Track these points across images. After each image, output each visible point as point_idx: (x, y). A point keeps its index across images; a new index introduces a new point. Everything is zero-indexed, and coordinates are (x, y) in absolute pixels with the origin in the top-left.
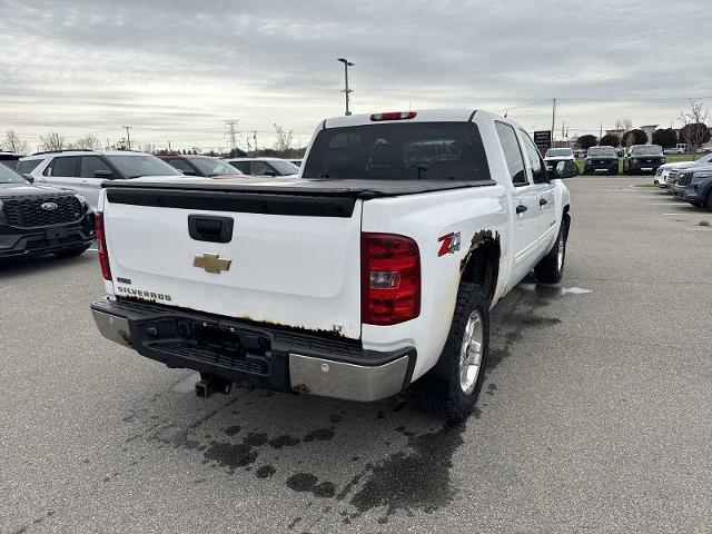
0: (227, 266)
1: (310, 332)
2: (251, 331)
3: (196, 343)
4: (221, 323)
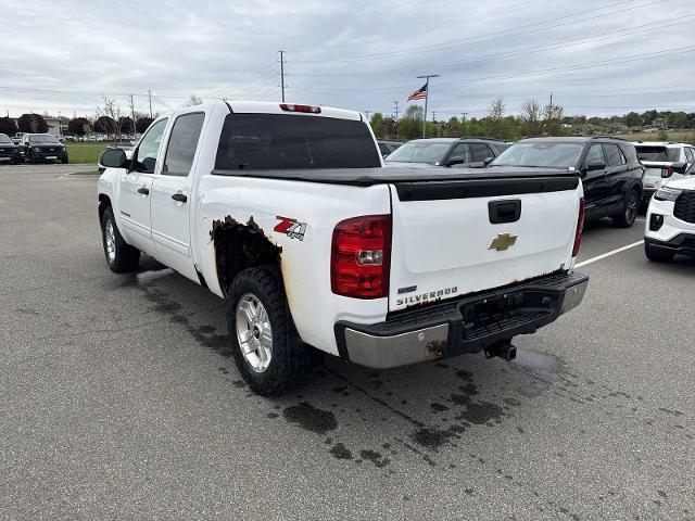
0: (513, 241)
2: (518, 291)
4: (498, 293)
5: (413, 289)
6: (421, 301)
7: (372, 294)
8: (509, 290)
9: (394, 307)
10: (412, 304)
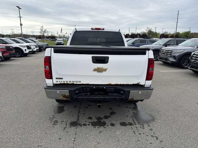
0: (105, 70)
1: (130, 85)
2: (111, 87)
3: (89, 94)
4: (100, 86)
5: (62, 79)
6: (66, 83)
7: (48, 77)
8: (106, 86)
9: (55, 82)
10: (61, 83)
